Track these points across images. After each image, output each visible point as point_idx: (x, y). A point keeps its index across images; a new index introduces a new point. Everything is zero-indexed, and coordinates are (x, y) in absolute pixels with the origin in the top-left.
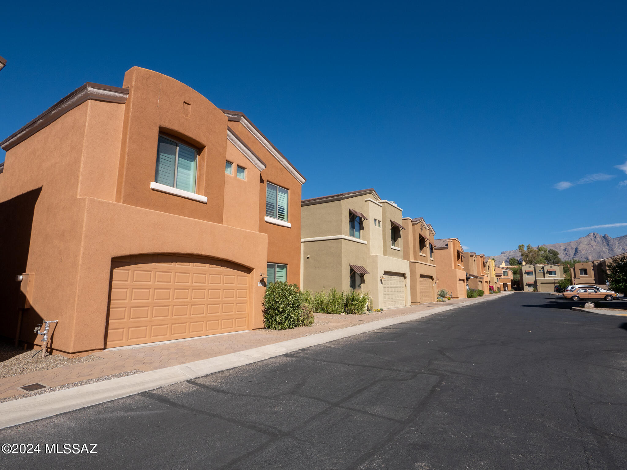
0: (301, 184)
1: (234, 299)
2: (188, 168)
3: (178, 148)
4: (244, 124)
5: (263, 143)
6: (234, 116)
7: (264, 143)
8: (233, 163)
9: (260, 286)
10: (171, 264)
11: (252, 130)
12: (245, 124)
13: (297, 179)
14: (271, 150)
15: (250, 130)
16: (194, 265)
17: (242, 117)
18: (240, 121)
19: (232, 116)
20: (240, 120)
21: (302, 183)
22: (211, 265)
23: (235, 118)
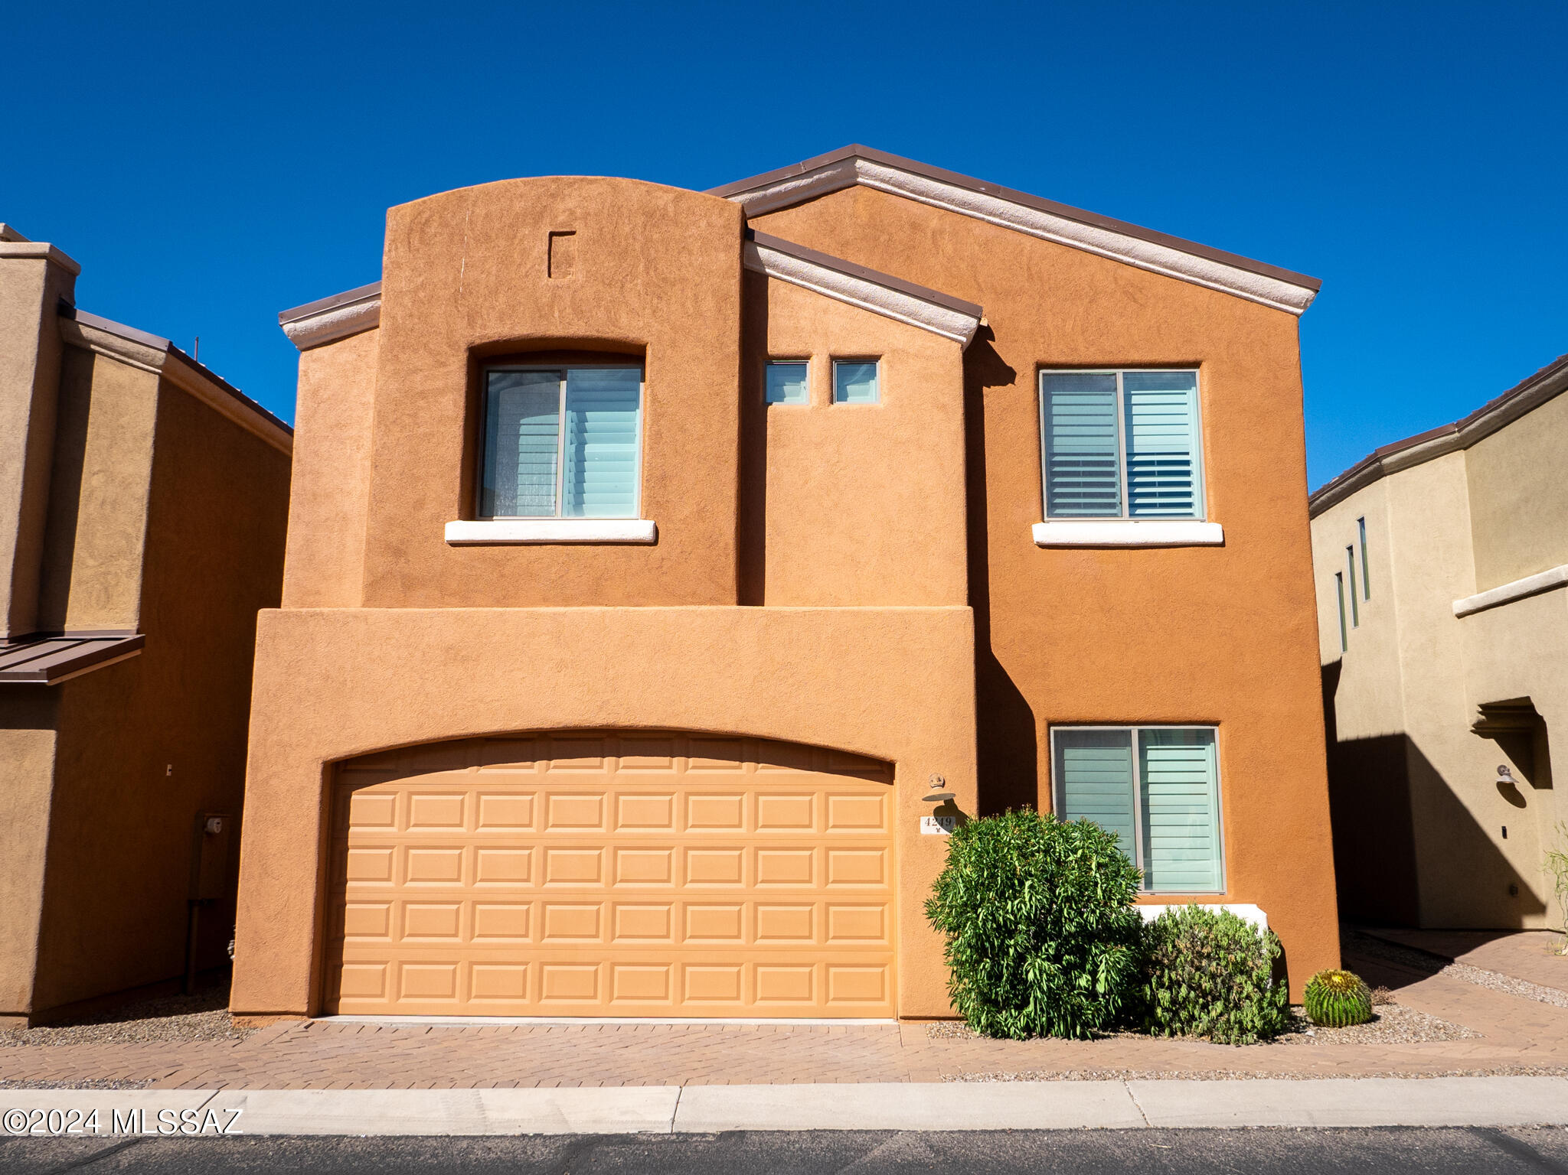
0: (1292, 313)
1: (813, 886)
2: (623, 435)
3: (563, 384)
4: (877, 184)
5: (995, 215)
6: (816, 177)
7: (999, 216)
8: (808, 357)
9: (934, 832)
10: (532, 767)
11: (922, 188)
12: (883, 181)
13: (1252, 301)
14: (1045, 229)
15: (912, 191)
16: (621, 765)
17: (860, 163)
18: (860, 180)
19: (809, 180)
20: (856, 175)
21: (1296, 305)
22: (692, 761)
23: (829, 179)
